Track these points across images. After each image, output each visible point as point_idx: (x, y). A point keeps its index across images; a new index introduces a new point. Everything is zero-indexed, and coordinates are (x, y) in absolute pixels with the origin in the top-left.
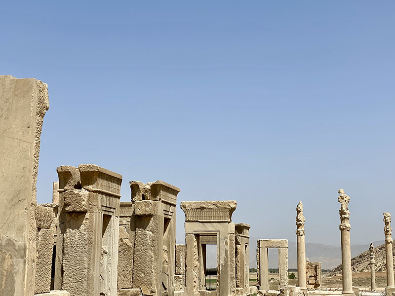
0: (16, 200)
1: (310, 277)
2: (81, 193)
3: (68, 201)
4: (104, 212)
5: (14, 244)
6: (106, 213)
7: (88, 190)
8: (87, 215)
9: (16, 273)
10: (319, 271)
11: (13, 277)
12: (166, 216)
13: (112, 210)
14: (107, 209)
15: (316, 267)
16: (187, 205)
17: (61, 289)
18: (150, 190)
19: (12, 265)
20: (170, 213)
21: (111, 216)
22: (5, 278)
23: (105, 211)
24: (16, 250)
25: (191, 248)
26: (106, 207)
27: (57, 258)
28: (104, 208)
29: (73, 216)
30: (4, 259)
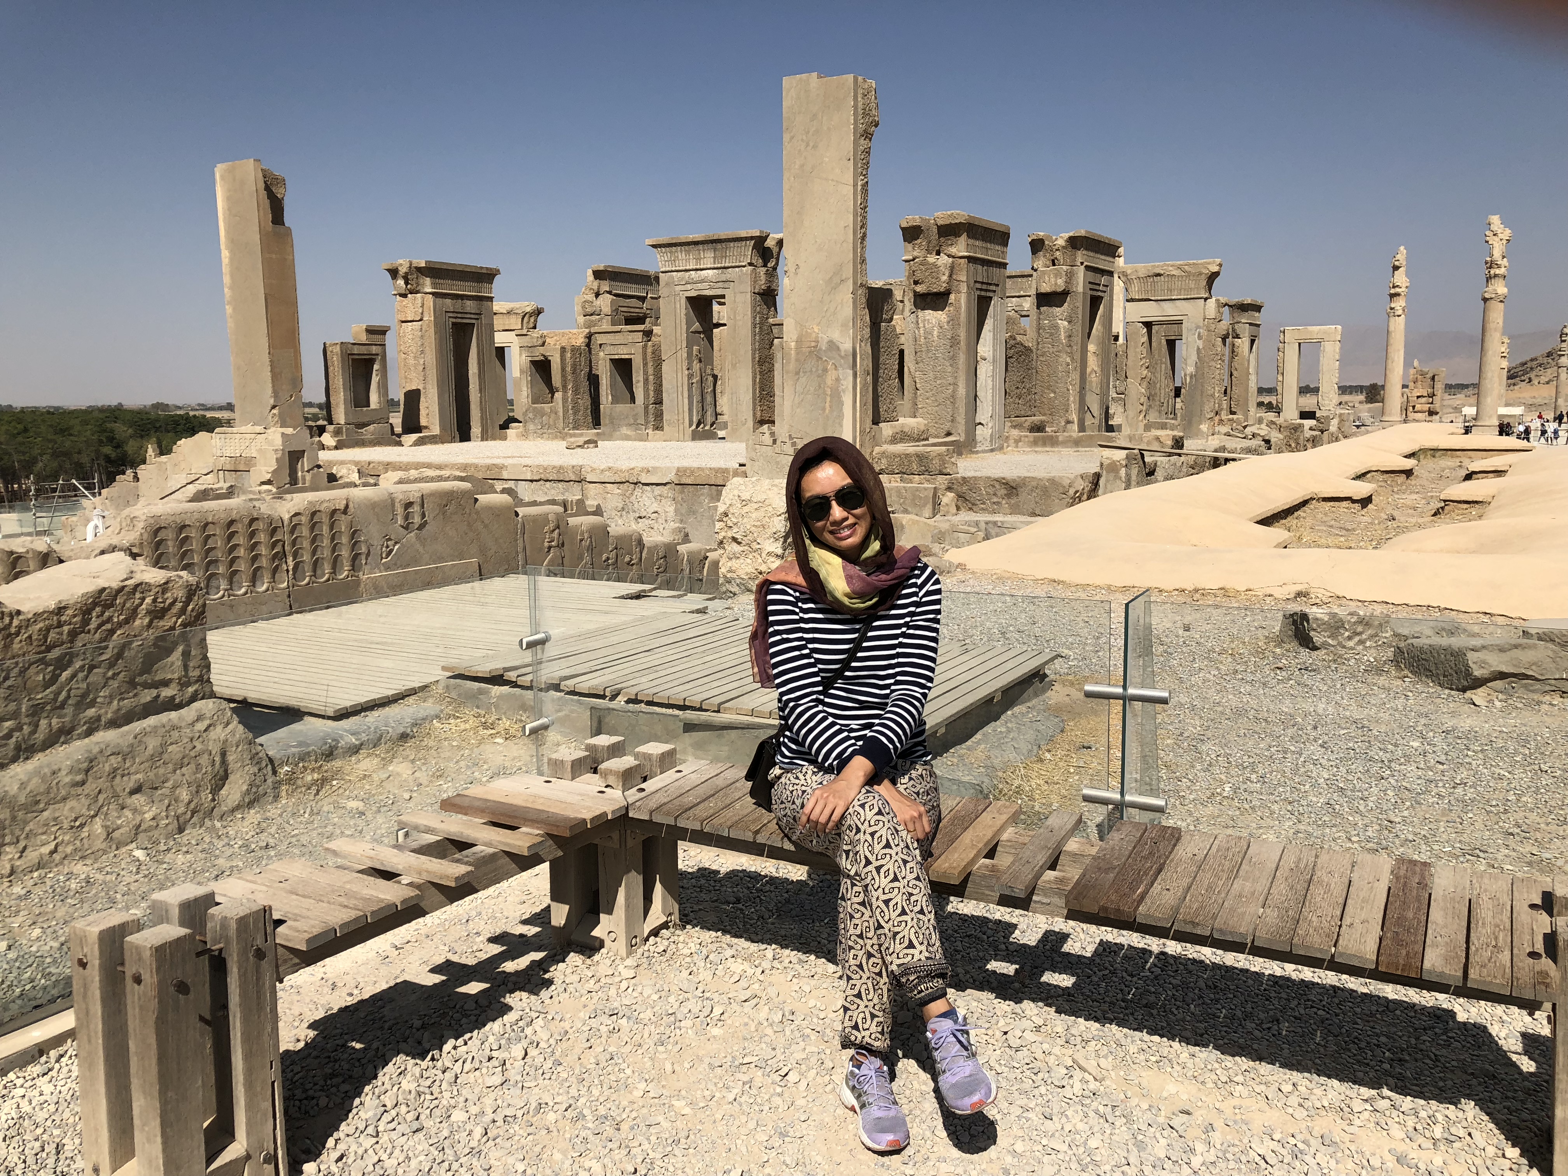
0: (837, 280)
1: (1418, 397)
2: (939, 263)
3: (919, 276)
4: (978, 293)
5: (838, 349)
6: (983, 293)
7: (949, 256)
8: (952, 297)
9: (844, 391)
10: (1439, 386)
11: (840, 397)
12: (1095, 293)
13: (993, 288)
14: (984, 287)
15: (1433, 378)
16: (1129, 272)
17: (915, 417)
18: (1063, 247)
19: (838, 380)
20: (1101, 288)
21: (991, 298)
22: (828, 399)
23: (981, 290)
24: (842, 357)
25: (1136, 347)
26: (982, 283)
27: (906, 369)
28: (979, 286)
29: (928, 300)
30: (825, 370)
